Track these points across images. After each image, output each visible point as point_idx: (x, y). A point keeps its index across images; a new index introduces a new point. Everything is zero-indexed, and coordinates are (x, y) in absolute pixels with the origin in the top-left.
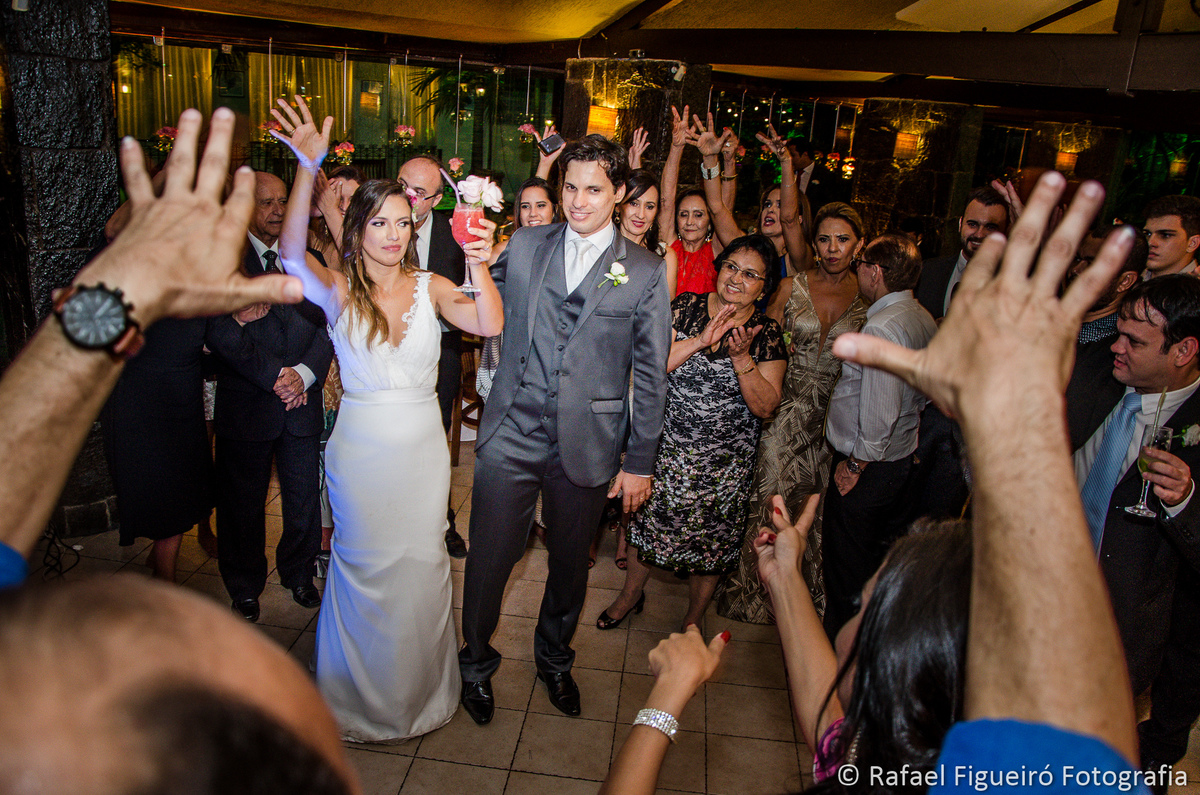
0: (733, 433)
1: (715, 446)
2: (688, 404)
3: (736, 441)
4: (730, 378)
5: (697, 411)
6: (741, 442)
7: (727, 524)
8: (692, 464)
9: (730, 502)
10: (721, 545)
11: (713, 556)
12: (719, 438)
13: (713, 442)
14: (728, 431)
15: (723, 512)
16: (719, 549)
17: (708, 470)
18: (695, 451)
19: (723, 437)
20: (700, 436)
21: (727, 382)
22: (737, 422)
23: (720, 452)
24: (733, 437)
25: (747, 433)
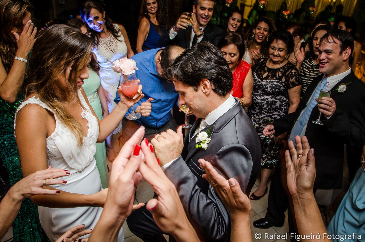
0: (272, 111)
1: (265, 116)
2: (254, 97)
3: (274, 115)
4: (268, 87)
5: (257, 100)
6: (276, 116)
7: (269, 148)
8: (256, 122)
9: (271, 139)
10: (267, 156)
11: (263, 160)
12: (266, 112)
13: (264, 114)
14: (270, 110)
15: (268, 143)
16: (266, 157)
17: (262, 125)
18: (257, 117)
19: (268, 112)
20: (258, 111)
21: (267, 89)
22: (273, 106)
23: (266, 118)
24: (272, 113)
25: (279, 112)
